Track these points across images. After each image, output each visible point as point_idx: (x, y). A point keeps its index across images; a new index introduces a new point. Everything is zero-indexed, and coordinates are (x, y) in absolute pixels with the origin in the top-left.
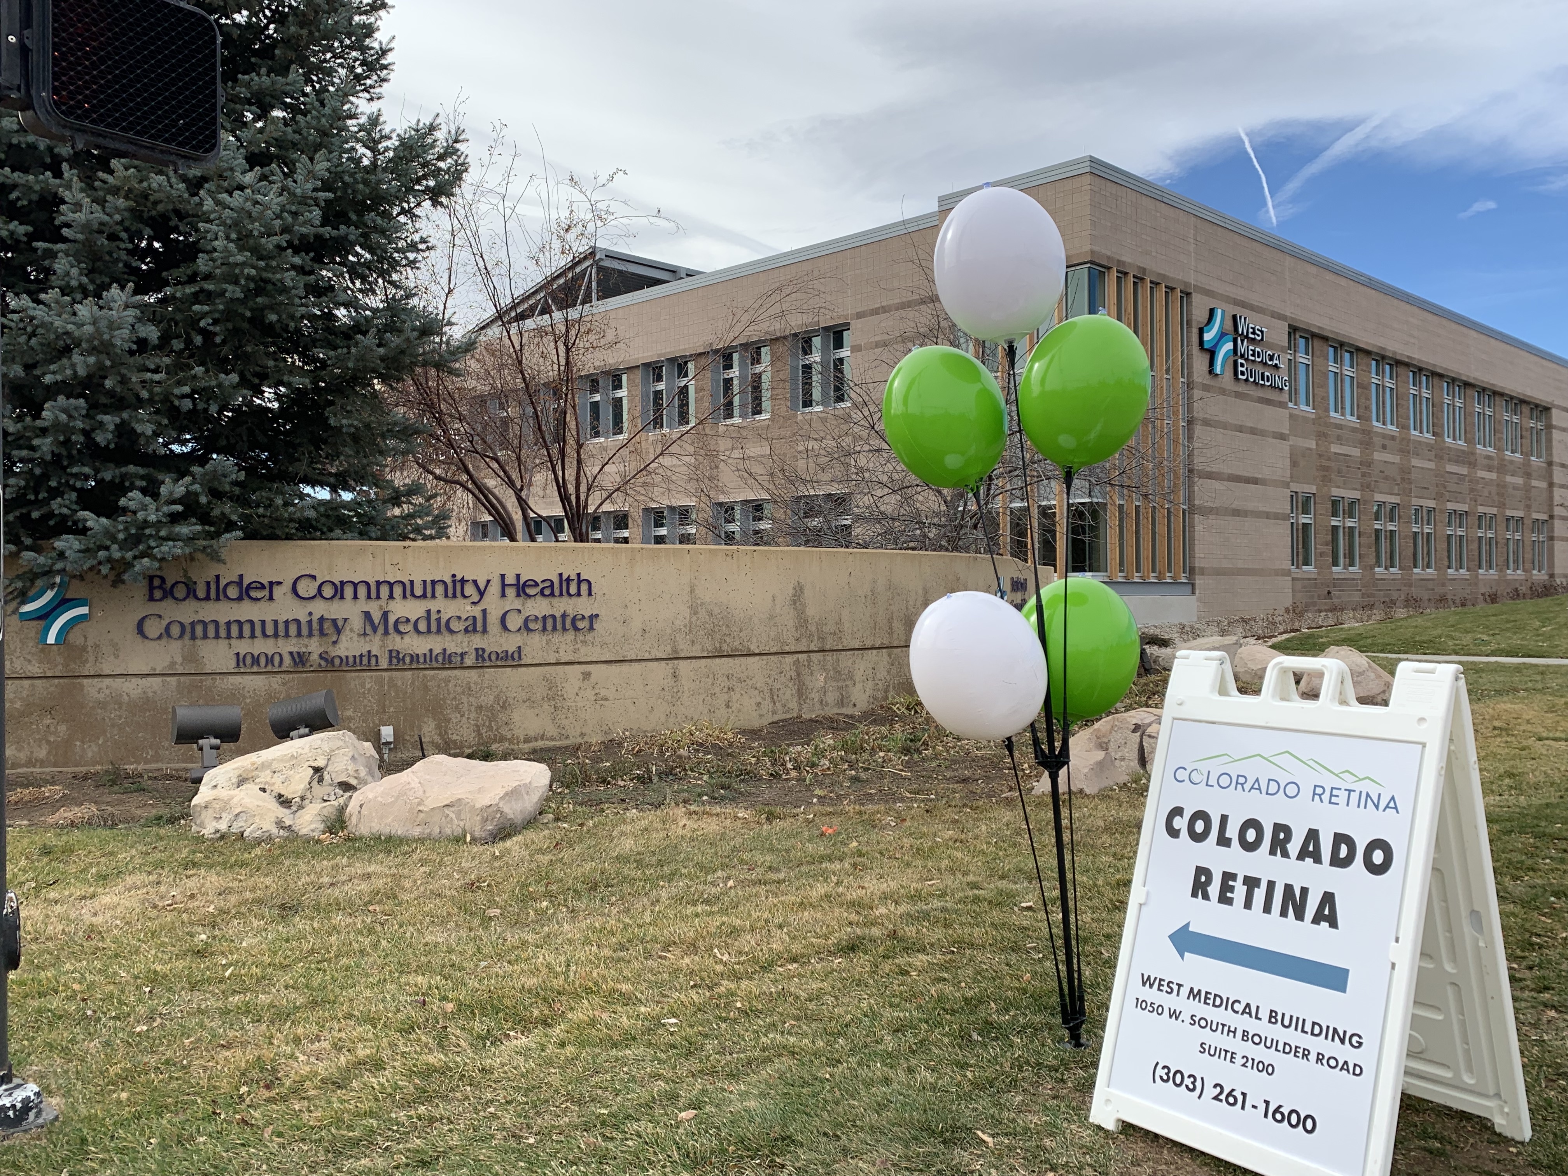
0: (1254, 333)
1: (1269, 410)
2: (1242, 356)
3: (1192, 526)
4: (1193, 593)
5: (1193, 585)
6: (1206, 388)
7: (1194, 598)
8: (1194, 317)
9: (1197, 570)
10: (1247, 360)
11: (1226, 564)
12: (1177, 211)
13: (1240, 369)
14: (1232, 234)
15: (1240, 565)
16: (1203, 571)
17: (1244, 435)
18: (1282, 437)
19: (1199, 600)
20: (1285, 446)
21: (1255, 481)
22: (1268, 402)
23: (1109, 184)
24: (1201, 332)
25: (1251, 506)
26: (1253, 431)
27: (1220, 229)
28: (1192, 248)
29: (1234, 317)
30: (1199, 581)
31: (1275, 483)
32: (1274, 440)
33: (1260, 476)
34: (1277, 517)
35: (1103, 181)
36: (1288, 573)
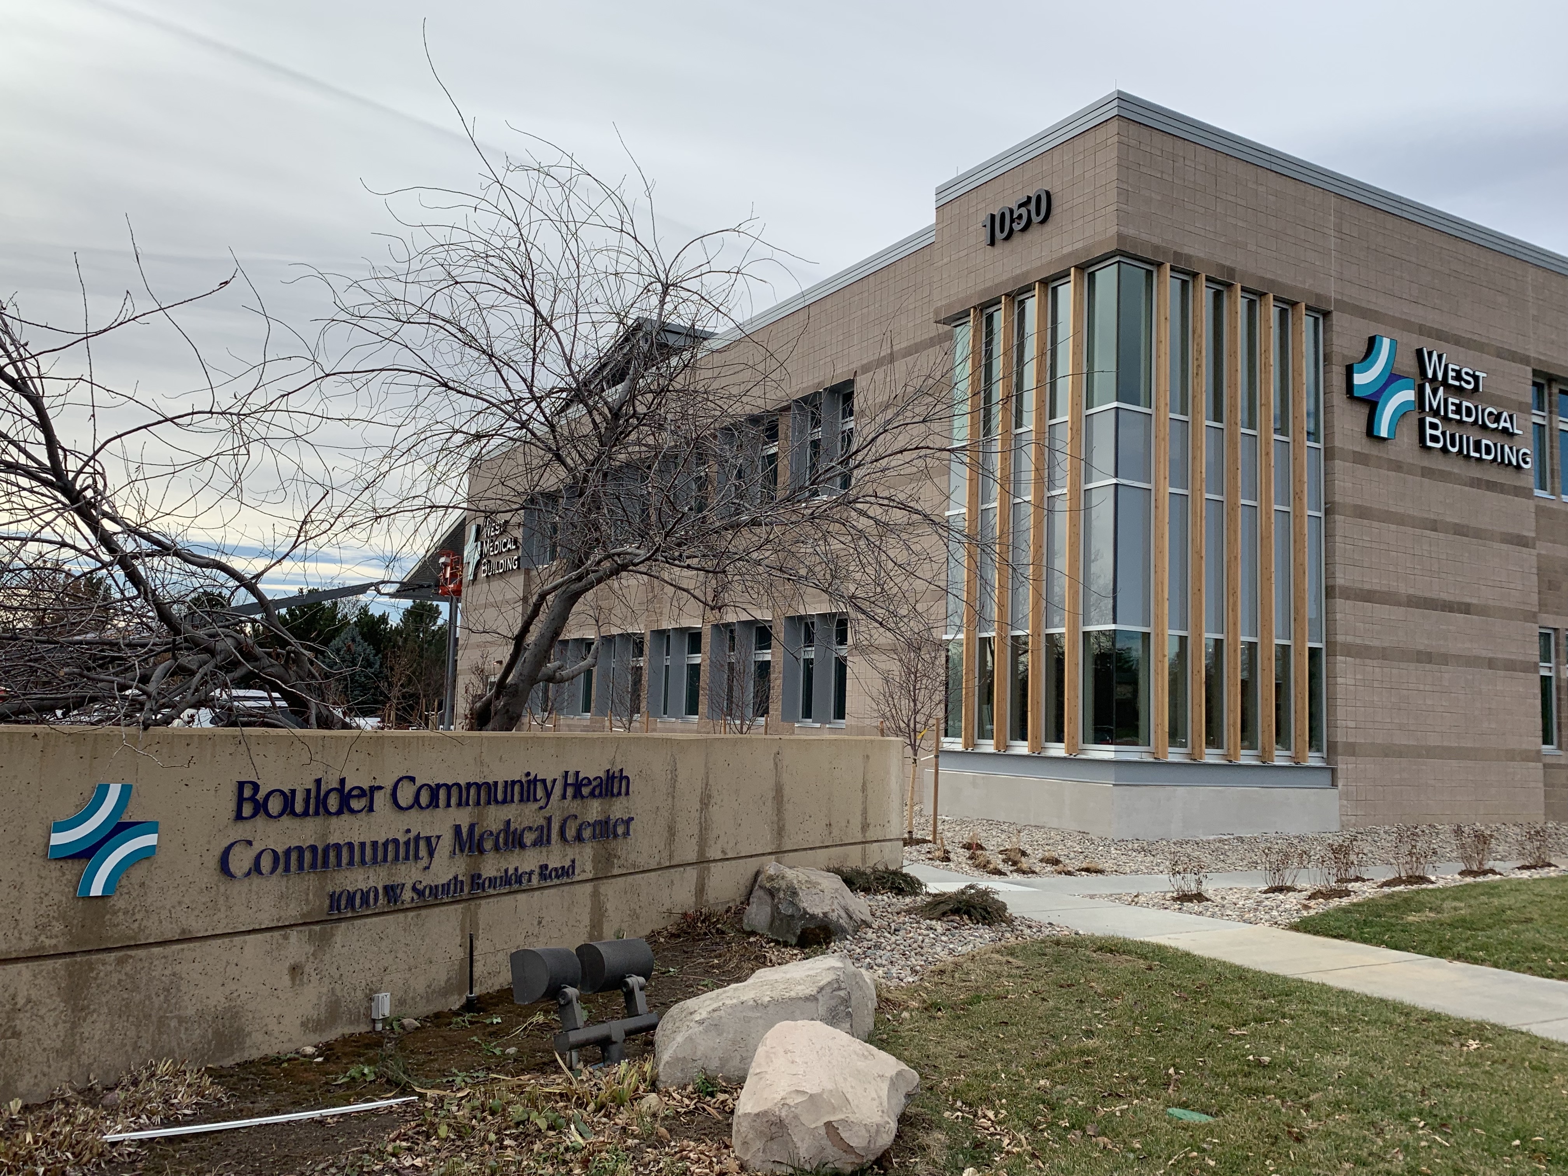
0: (1458, 377)
1: (1492, 498)
2: (1435, 413)
3: (1332, 676)
4: (1334, 785)
5: (1334, 771)
6: (1360, 459)
7: (1335, 791)
8: (1335, 348)
9: (1340, 749)
10: (1446, 419)
11: (1401, 739)
12: (1302, 186)
13: (1429, 431)
14: (1415, 227)
15: (1433, 740)
16: (1352, 750)
17: (1442, 535)
18: (1521, 541)
19: (1345, 796)
20: (1529, 557)
21: (1466, 609)
22: (1491, 486)
23: (1157, 136)
24: (1349, 371)
25: (1455, 647)
26: (1460, 530)
27: (1390, 218)
28: (1332, 242)
29: (1419, 352)
30: (1343, 764)
31: (1508, 614)
32: (1504, 546)
33: (1474, 601)
34: (1511, 666)
35: (1146, 132)
36: (1538, 756)
